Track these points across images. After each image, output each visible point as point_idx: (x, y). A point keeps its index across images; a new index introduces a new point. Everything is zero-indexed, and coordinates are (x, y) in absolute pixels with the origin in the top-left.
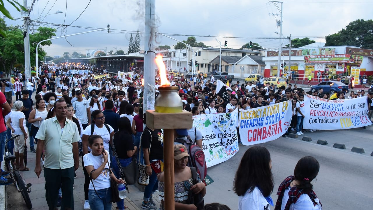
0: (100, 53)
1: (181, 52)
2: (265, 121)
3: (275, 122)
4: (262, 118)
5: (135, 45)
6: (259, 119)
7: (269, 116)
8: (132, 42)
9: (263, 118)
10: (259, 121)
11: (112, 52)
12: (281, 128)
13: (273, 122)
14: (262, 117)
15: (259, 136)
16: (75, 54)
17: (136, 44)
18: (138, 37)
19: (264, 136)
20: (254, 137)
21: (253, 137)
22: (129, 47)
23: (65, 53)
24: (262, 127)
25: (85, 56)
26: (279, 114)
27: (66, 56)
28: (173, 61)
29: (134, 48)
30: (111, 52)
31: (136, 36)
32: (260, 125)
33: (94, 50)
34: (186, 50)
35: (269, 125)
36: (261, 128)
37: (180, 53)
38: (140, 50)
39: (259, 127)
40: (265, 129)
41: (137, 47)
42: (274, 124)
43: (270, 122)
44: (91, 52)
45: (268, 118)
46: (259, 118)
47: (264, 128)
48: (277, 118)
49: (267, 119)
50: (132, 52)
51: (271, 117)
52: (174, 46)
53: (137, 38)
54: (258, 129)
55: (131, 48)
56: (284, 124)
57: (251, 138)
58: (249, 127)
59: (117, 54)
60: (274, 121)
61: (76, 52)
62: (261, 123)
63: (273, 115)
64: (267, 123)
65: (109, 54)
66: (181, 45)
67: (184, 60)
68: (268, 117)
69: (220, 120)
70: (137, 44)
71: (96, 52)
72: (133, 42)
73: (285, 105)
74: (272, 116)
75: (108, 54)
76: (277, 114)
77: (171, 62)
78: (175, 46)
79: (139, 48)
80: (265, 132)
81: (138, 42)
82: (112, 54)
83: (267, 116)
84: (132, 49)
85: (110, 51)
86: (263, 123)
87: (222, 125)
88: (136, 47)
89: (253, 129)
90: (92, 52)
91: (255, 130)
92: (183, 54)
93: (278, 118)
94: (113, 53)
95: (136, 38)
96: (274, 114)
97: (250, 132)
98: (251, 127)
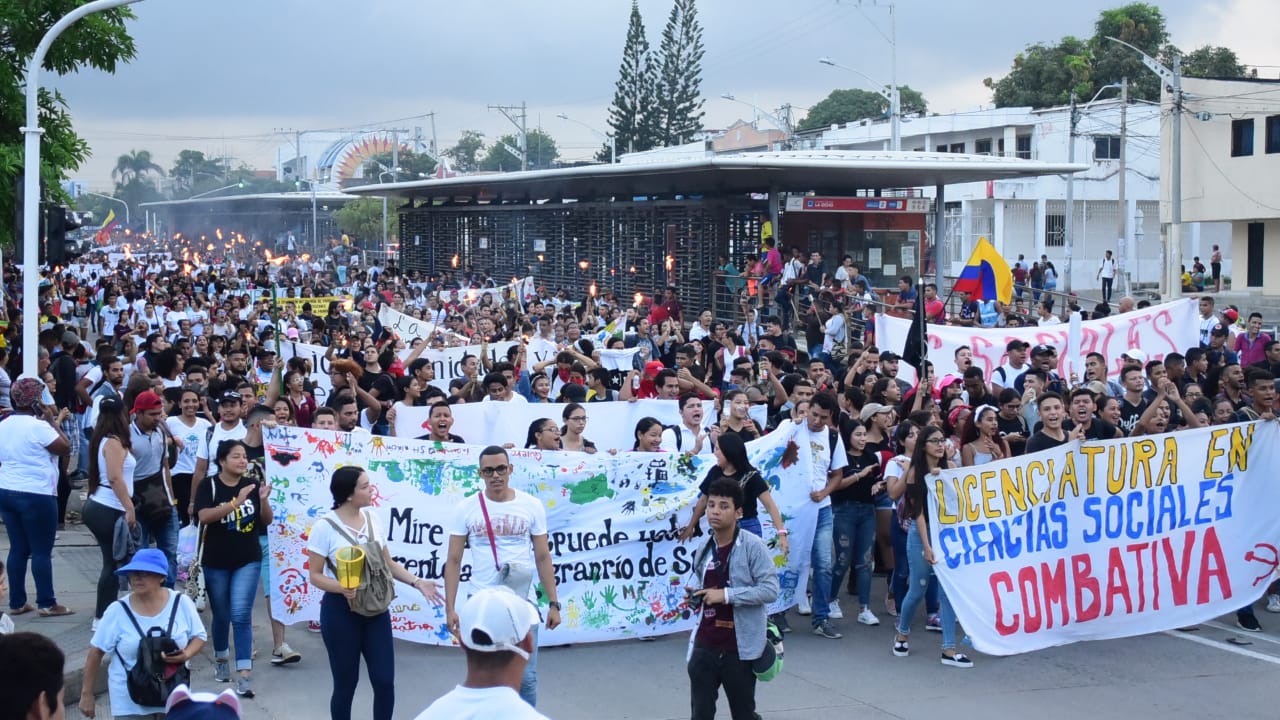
0: (390, 154)
1: (1081, 127)
2: (1080, 523)
3: (1150, 533)
4: (1055, 506)
5: (660, 86)
6: (1042, 509)
7: (1105, 497)
8: (643, 67)
9: (1062, 506)
10: (1043, 519)
11: (478, 145)
12: (1222, 573)
13: (1135, 528)
14: (1054, 500)
15: (1056, 602)
16: (191, 163)
17: (673, 83)
18: (686, 23)
19: (1086, 607)
20: (1032, 613)
21: (1026, 612)
22: (620, 102)
23: (124, 162)
24: (1066, 554)
25: (265, 181)
26: (1181, 489)
27: (134, 183)
28: (1007, 203)
29: (656, 110)
30: (465, 150)
31: (674, 20)
32: (1049, 546)
33: (335, 137)
34: (1118, 112)
35: (1105, 544)
36: (1061, 564)
37: (1073, 135)
38: (699, 127)
39: (1050, 556)
40: (1082, 566)
41: (680, 100)
42: (1143, 538)
43: (1113, 528)
44: (314, 151)
45: (1093, 507)
46: (1041, 503)
47: (1076, 560)
48: (1163, 510)
49: (1088, 512)
50: (643, 146)
51: (1114, 500)
52: (988, 83)
53: (677, 34)
54: (1045, 567)
55: (632, 112)
56: (1250, 556)
57: (1016, 617)
58: (992, 558)
59: (522, 157)
60: (1140, 525)
61: (198, 157)
62: (1055, 534)
63: (1136, 496)
64: (1091, 532)
65: (453, 161)
66: (1050, 79)
67: (1109, 191)
68: (1097, 501)
69: (653, 476)
70: (682, 81)
71: (349, 148)
72: (649, 68)
73: (1223, 442)
74: (1124, 495)
75: (448, 163)
76: (1167, 491)
77: (999, 212)
78: (995, 81)
79: (689, 109)
80: (1085, 580)
81: (682, 66)
82: (471, 160)
83: (1084, 496)
84: (639, 117)
85: (461, 137)
86: (1065, 530)
87: (659, 499)
88: (671, 105)
89: (1012, 566)
90: (324, 147)
91: (1027, 574)
92: (1092, 146)
93: (1172, 511)
94: (481, 155)
95: (668, 35)
96: (1141, 487)
97: (1001, 586)
98: (1002, 557)
